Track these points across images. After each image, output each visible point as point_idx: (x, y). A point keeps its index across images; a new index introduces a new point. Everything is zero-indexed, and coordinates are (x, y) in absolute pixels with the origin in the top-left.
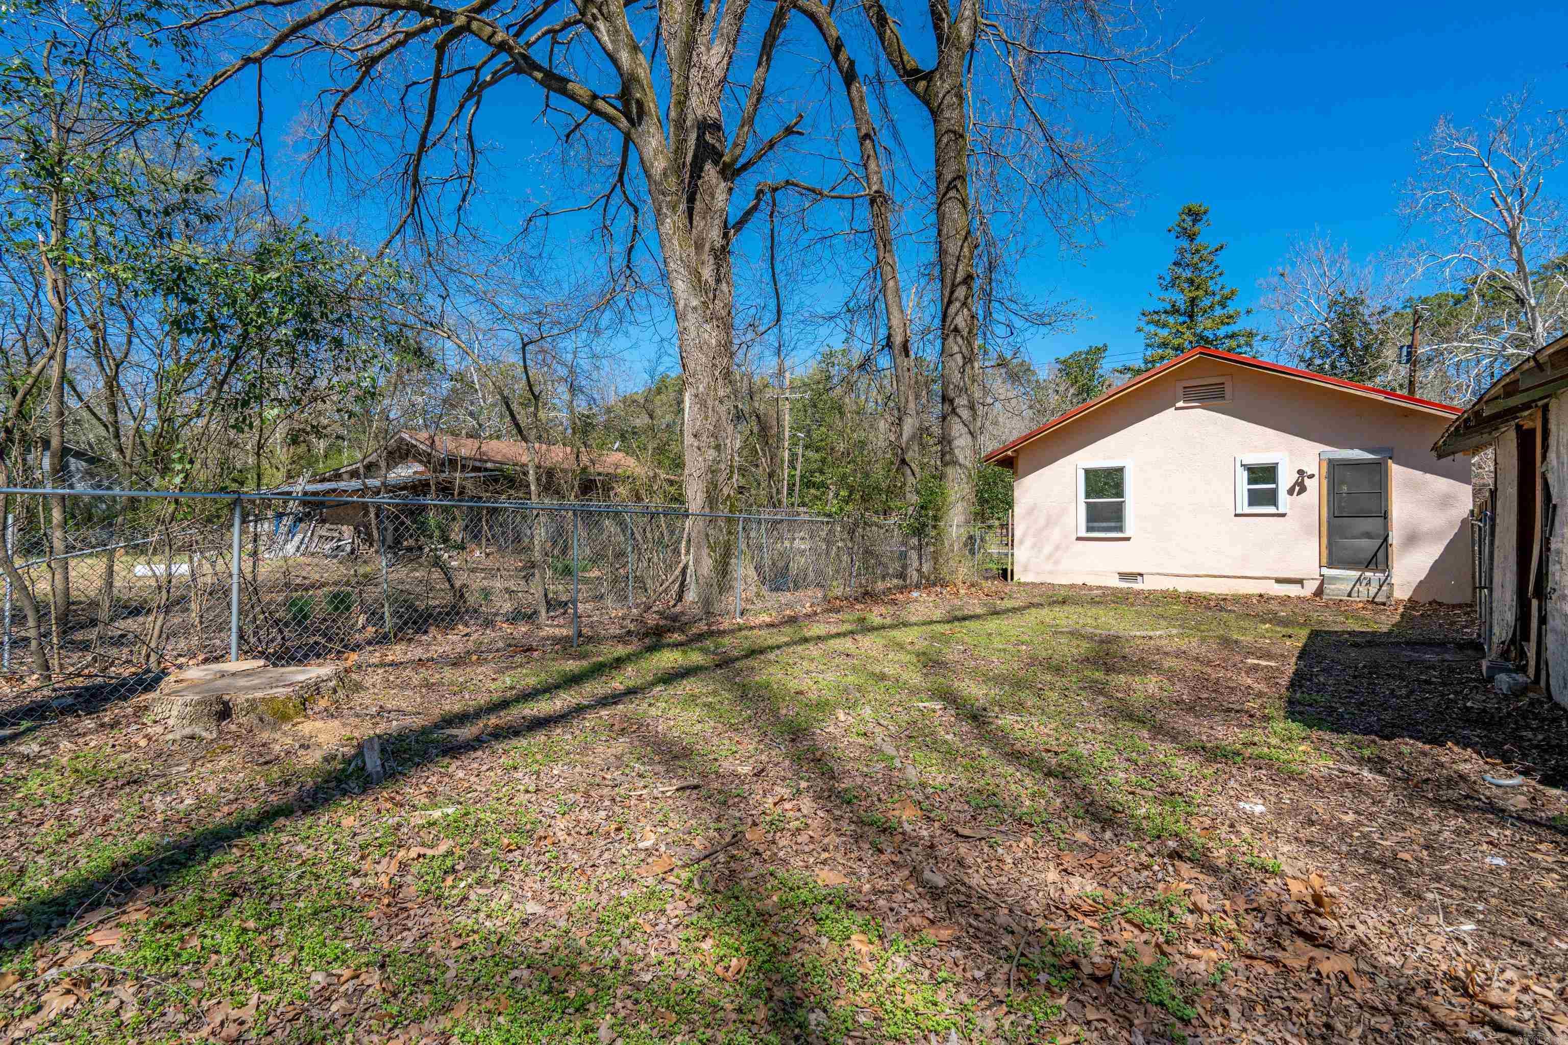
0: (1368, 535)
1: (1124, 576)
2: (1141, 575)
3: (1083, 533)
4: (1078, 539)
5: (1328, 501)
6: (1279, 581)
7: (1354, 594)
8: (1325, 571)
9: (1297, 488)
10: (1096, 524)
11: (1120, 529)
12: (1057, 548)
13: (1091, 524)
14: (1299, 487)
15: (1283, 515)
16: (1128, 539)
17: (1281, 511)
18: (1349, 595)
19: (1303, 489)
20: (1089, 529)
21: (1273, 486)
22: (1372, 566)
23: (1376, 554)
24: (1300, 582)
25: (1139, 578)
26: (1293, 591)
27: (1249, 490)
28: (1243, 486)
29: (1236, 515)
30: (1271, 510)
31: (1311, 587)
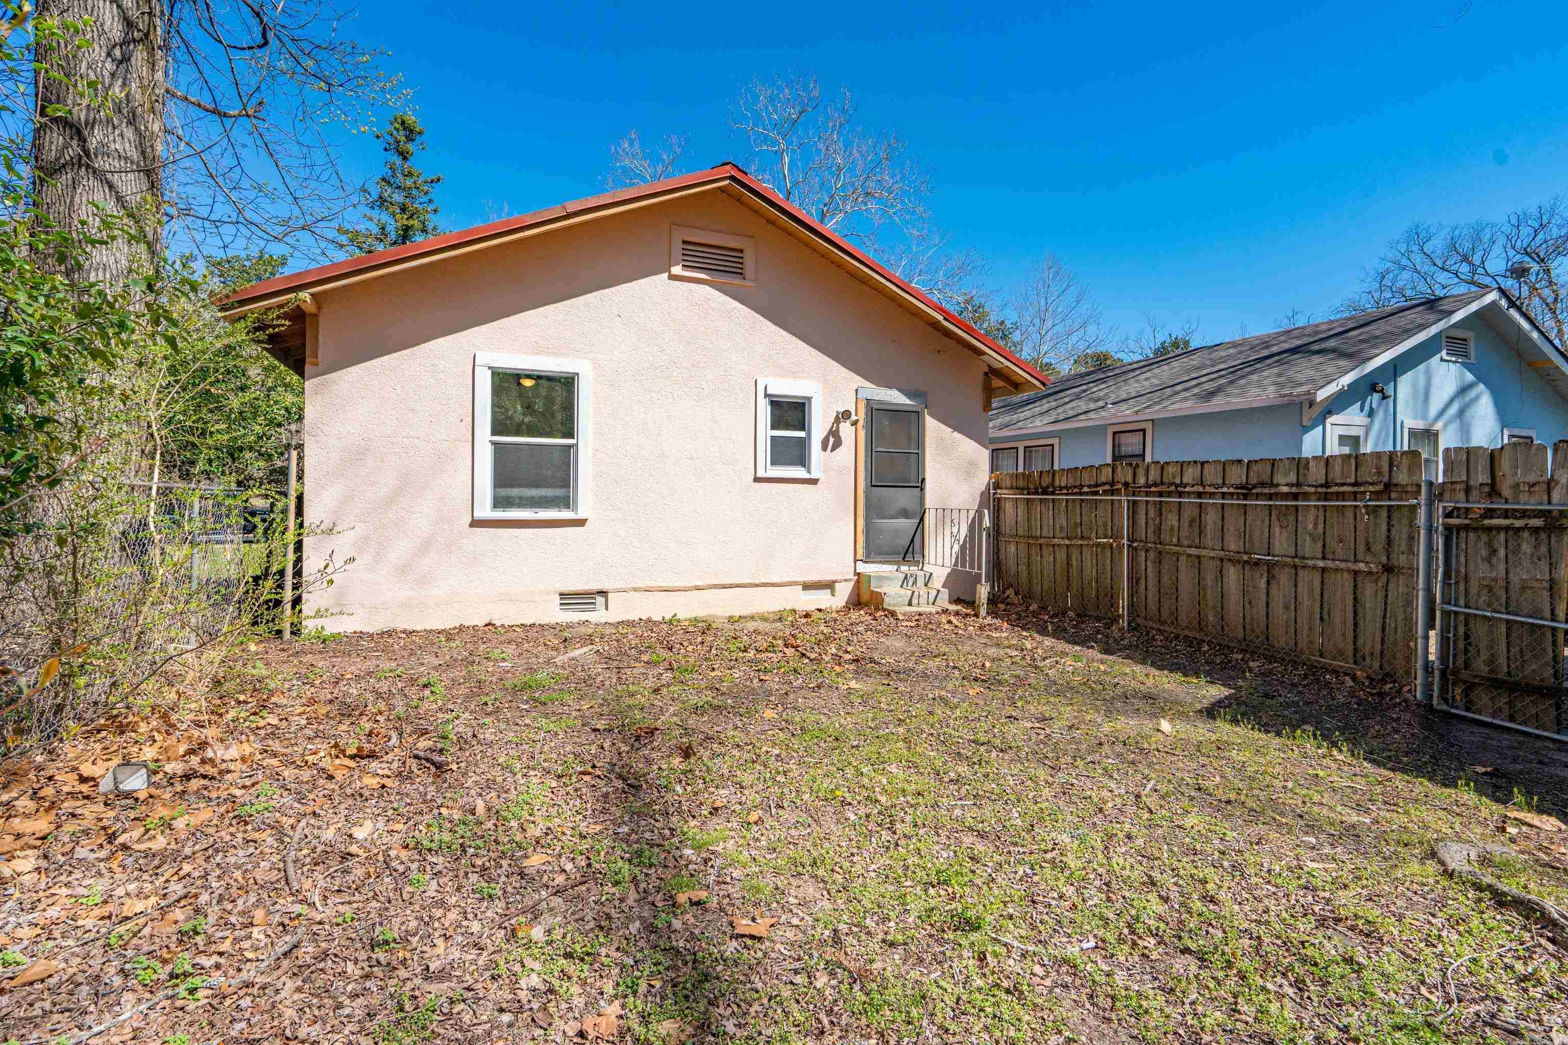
0: (905, 513)
1: (568, 598)
2: (603, 593)
3: (485, 511)
4: (476, 523)
5: (866, 462)
6: (808, 586)
7: (915, 601)
8: (862, 568)
9: (832, 440)
10: (515, 492)
11: (566, 502)
12: (426, 546)
13: (504, 492)
14: (833, 440)
15: (814, 482)
16: (581, 523)
17: (814, 475)
18: (910, 604)
19: (838, 444)
20: (499, 502)
21: (802, 434)
22: (909, 557)
23: (912, 541)
24: (829, 586)
25: (600, 600)
26: (821, 599)
27: (773, 438)
28: (766, 432)
29: (757, 480)
30: (798, 472)
31: (844, 591)
